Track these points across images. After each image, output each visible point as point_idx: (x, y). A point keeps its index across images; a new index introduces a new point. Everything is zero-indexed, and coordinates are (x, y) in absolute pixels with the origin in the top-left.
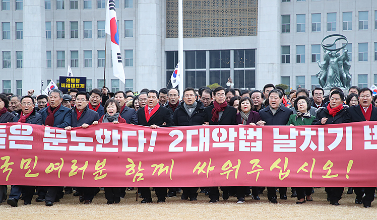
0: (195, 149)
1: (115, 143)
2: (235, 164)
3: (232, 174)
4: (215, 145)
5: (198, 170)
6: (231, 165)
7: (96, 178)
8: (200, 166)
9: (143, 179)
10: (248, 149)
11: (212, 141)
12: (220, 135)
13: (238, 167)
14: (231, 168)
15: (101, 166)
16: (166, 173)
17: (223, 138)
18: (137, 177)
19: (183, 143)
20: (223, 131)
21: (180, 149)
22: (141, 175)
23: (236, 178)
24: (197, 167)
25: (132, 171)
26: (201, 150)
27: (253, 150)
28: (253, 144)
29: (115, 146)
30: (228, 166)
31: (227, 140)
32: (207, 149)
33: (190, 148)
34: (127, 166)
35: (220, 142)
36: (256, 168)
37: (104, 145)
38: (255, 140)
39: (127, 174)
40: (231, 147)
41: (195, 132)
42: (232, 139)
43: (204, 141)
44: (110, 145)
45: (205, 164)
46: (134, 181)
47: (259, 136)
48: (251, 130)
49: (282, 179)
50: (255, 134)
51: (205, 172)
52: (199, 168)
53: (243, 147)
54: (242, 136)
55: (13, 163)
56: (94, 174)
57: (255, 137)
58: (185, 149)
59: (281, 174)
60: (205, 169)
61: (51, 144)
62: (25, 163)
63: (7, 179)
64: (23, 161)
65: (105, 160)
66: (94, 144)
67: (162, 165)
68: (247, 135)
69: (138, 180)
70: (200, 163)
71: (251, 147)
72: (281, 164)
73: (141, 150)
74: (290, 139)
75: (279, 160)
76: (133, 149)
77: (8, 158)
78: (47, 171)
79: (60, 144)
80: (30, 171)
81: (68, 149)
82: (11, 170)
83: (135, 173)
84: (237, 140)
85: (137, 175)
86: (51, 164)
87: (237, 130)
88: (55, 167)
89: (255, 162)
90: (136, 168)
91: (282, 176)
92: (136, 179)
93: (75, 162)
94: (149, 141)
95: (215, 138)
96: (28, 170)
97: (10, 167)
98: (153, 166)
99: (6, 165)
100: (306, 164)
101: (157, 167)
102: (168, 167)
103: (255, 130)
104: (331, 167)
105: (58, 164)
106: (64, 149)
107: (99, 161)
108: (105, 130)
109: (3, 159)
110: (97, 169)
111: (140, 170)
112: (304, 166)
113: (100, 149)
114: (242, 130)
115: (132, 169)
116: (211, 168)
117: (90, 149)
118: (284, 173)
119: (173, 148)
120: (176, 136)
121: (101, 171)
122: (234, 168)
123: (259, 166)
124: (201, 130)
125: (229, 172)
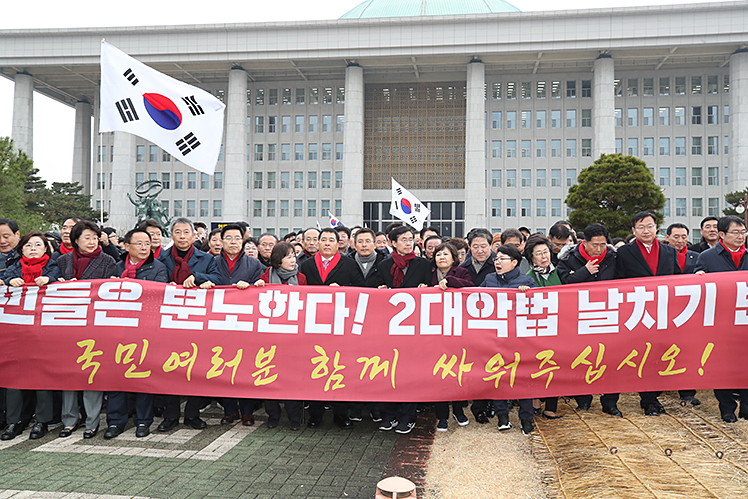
0: (436, 330)
1: (293, 316)
2: (509, 360)
3: (505, 380)
4: (472, 324)
5: (441, 369)
6: (502, 362)
7: (258, 382)
8: (446, 363)
9: (343, 386)
10: (532, 333)
11: (466, 316)
12: (480, 305)
14: (503, 369)
15: (267, 359)
16: (385, 374)
17: (487, 311)
18: (333, 382)
19: (413, 321)
20: (486, 298)
21: (410, 330)
22: (340, 377)
23: (512, 384)
24: (440, 363)
25: (322, 371)
26: (447, 332)
27: (541, 333)
28: (541, 322)
29: (292, 323)
30: (497, 364)
31: (494, 317)
32: (458, 332)
33: (427, 329)
34: (314, 361)
35: (480, 318)
36: (547, 365)
37: (273, 321)
38: (545, 314)
39: (315, 375)
40: (503, 333)
41: (436, 298)
42: (502, 313)
43: (452, 313)
44: (283, 320)
45: (454, 359)
46: (327, 388)
47: (553, 307)
48: (538, 296)
49: (590, 382)
50: (545, 303)
51: (454, 375)
52: (444, 367)
53: (523, 330)
54: (521, 309)
55: (101, 353)
56: (254, 375)
57: (545, 309)
58: (418, 329)
59: (589, 373)
60: (455, 369)
61: (175, 317)
62: (124, 352)
63: (90, 381)
64: (121, 349)
65: (274, 348)
66: (255, 317)
67: (377, 359)
68: (530, 306)
69: (334, 388)
70: (445, 357)
71: (537, 328)
72: (592, 357)
73: (339, 330)
74: (607, 309)
75: (588, 350)
76: (325, 329)
77: (91, 343)
78: (167, 367)
79: (192, 318)
80: (134, 367)
81: (206, 325)
82: (97, 365)
83: (329, 375)
84: (512, 315)
85: (333, 377)
86: (175, 356)
87: (512, 297)
88: (182, 359)
89: (546, 355)
90: (330, 365)
91: (591, 378)
92: (331, 386)
93: (218, 350)
94: (353, 314)
95: (473, 311)
96: (130, 364)
97: (95, 359)
98: (360, 360)
99: (88, 355)
100: (635, 353)
101: (368, 362)
102: (387, 362)
103: (546, 296)
104: (675, 355)
105: (187, 354)
106: (199, 326)
107: (262, 349)
108: (277, 293)
109: (81, 344)
110: (258, 364)
111: (338, 368)
112: (630, 357)
113: (264, 326)
114: (521, 298)
115: (323, 365)
116: (466, 368)
117: (248, 326)
118: (595, 372)
119: (395, 328)
120: (402, 305)
121: (267, 370)
122: (507, 368)
123: (552, 362)
124: (448, 295)
125: (499, 376)
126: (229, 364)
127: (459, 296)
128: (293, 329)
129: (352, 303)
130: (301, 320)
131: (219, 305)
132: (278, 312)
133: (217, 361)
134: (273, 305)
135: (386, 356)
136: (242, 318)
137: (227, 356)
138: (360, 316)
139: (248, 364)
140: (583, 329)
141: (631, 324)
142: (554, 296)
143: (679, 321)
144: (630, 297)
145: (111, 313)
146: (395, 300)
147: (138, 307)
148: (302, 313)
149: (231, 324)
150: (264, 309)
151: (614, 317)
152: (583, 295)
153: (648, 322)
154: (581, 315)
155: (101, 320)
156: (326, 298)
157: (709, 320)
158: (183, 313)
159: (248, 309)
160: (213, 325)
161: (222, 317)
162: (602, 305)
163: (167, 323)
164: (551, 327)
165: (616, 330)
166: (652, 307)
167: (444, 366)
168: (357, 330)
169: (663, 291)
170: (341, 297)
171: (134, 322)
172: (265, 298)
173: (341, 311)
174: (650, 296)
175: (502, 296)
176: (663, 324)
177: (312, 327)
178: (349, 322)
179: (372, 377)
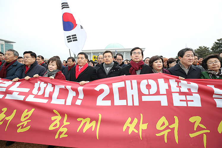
0: (123, 103)
1: (47, 95)
2: (171, 122)
3: (171, 135)
4: (144, 99)
5: (128, 128)
6: (167, 124)
7: (19, 131)
8: (131, 123)
9: (67, 136)
10: (184, 104)
11: (140, 94)
12: (148, 87)
13: (176, 125)
14: (167, 128)
15: (27, 116)
16: (93, 130)
17: (153, 90)
18: (61, 133)
19: (110, 97)
20: (152, 82)
21: (108, 103)
22: (65, 130)
23: (177, 141)
24: (127, 124)
25: (56, 125)
26: (130, 104)
27: (190, 104)
28: (189, 98)
29: (46, 98)
30: (163, 124)
31: (158, 93)
32: (137, 103)
33: (118, 102)
35: (149, 95)
36: (199, 129)
38: (190, 93)
39: (51, 128)
42: (163, 91)
43: (132, 92)
45: (136, 120)
46: (56, 137)
48: (183, 82)
51: (136, 132)
53: (178, 101)
54: (174, 89)
57: (190, 90)
58: (113, 102)
60: (137, 127)
65: (33, 110)
66: (28, 94)
67: (88, 120)
68: (179, 87)
70: (129, 119)
71: (187, 101)
73: (69, 103)
76: (62, 102)
83: (59, 128)
85: (61, 130)
87: (167, 82)
89: (196, 119)
90: (61, 122)
92: (59, 135)
93: (5, 109)
95: (144, 90)
98: (79, 120)
102: (94, 122)
106: (1, 97)
107: (26, 110)
110: (22, 119)
111: (65, 124)
113: (30, 99)
114: (173, 82)
115: (57, 122)
116: (144, 126)
119: (100, 101)
121: (26, 123)
122: (171, 127)
123: (202, 126)
124: (128, 82)
125: (166, 133)
126: (7, 118)
127: (135, 82)
128: (45, 101)
130: (50, 97)
132: (41, 93)
134: (39, 89)
135: (94, 118)
137: (8, 113)
138: (81, 96)
148: (51, 93)
159: (27, 90)
167: (129, 125)
168: (79, 103)
177: (55, 101)
178: (75, 98)
179: (84, 131)
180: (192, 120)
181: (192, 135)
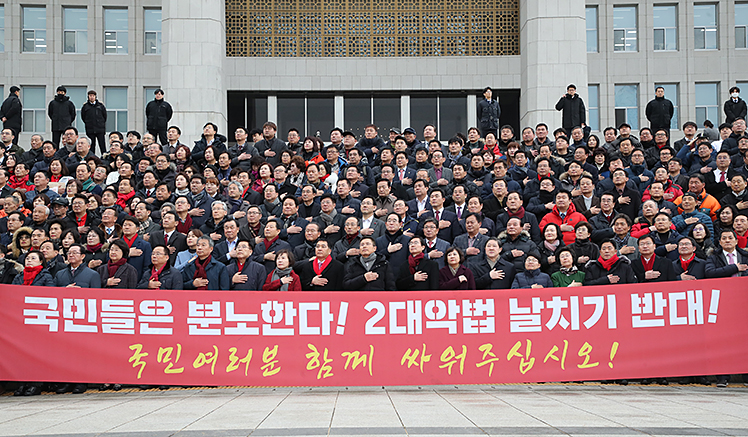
0: (402, 330)
1: (289, 321)
2: (458, 351)
3: (456, 366)
4: (430, 325)
5: (407, 360)
6: (453, 354)
7: (265, 374)
8: (411, 355)
9: (332, 374)
10: (475, 331)
11: (425, 319)
12: (436, 310)
13: (463, 356)
14: (454, 359)
15: (271, 355)
16: (364, 365)
17: (441, 314)
18: (324, 372)
19: (384, 322)
20: (440, 304)
21: (381, 330)
22: (329, 368)
23: (462, 372)
24: (406, 356)
25: (315, 364)
26: (411, 332)
27: (483, 330)
28: (482, 322)
29: (289, 327)
30: (449, 355)
31: (446, 318)
32: (419, 331)
33: (395, 329)
34: (308, 356)
35: (436, 320)
36: (488, 357)
37: (274, 326)
38: (485, 316)
39: (309, 367)
40: (453, 330)
41: (401, 305)
42: (453, 315)
43: (414, 316)
44: (282, 325)
45: (417, 352)
46: (319, 377)
47: (490, 311)
48: (479, 302)
49: (524, 373)
50: (484, 308)
51: (417, 364)
52: (409, 358)
53: (469, 327)
54: (467, 312)
55: (146, 354)
56: (262, 368)
57: (485, 312)
58: (388, 330)
59: (522, 364)
60: (418, 360)
61: (199, 326)
62: (163, 354)
63: (139, 377)
64: (161, 351)
65: (276, 347)
66: (260, 323)
67: (357, 353)
68: (473, 309)
69: (325, 376)
70: (409, 351)
71: (479, 326)
72: (522, 350)
73: (326, 331)
74: (532, 313)
75: (519, 344)
76: (315, 331)
77: (139, 347)
78: (196, 365)
79: (211, 326)
80: (171, 365)
81: (223, 332)
82: (144, 364)
83: (320, 367)
84: (460, 318)
85: (323, 368)
86: (201, 355)
87: (459, 303)
88: (207, 358)
89: (486, 348)
90: (321, 358)
91: (524, 368)
92: (322, 375)
93: (234, 350)
94: (336, 318)
95: (430, 314)
96: (168, 363)
97: (142, 359)
98: (344, 355)
99: (137, 356)
100: (555, 349)
101: (351, 356)
102: (365, 356)
103: (484, 303)
104: (589, 351)
105: (210, 354)
106: (217, 332)
107: (267, 349)
108: (275, 303)
109: (132, 348)
110: (265, 360)
111: (327, 361)
112: (552, 351)
113: (268, 331)
114: (466, 303)
115: (315, 359)
116: (426, 359)
117: (255, 331)
118: (526, 364)
119: (371, 329)
120: (375, 311)
121: (272, 364)
122: (457, 358)
123: (492, 354)
124: (410, 303)
125: (451, 364)
126: (243, 361)
127: (419, 303)
128: (291, 332)
129: (335, 311)
130: (296, 325)
131: (231, 316)
132: (278, 319)
133: (233, 358)
134: (272, 313)
135: (365, 351)
136: (250, 324)
137: (241, 355)
138: (342, 320)
139: (257, 361)
140: (515, 328)
141: (551, 325)
142: (490, 302)
143: (589, 324)
144: (550, 305)
145: (152, 325)
146: (369, 307)
147: (170, 320)
148: (296, 319)
149: (242, 330)
150: (266, 317)
151: (537, 320)
152: (513, 302)
153: (564, 324)
154: (512, 318)
155: (145, 330)
156: (315, 306)
157: (612, 324)
158: (205, 323)
159: (254, 318)
160: (229, 331)
161: (234, 324)
162: (528, 310)
163: (193, 331)
164: (490, 326)
165: (539, 329)
166: (566, 313)
168: (340, 331)
169: (574, 300)
170: (326, 305)
171: (169, 331)
172: (266, 308)
173: (327, 318)
174: (565, 304)
175: (452, 303)
176: (576, 326)
177: (305, 330)
178: (334, 325)
179: (354, 367)
180: (481, 349)
181: (478, 365)
